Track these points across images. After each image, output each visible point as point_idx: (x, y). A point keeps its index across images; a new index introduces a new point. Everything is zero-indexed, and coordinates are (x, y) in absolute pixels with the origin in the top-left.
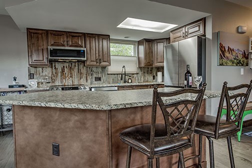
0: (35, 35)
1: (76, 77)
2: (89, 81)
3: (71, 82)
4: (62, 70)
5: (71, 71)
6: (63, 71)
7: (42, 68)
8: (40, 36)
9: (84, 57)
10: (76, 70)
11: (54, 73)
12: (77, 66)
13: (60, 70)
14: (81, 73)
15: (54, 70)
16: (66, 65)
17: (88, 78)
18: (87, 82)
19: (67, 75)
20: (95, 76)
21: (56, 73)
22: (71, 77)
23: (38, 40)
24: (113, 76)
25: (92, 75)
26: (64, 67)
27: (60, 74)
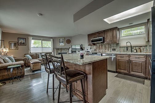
1: (104, 49)
3: (102, 51)
5: (102, 47)
6: (99, 47)
9: (102, 41)
14: (106, 47)
15: (97, 47)
18: (108, 51)
24: (123, 48)
25: (111, 48)
26: (100, 45)
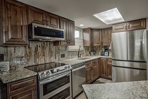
0: (12, 7)
1: (47, 55)
2: (57, 58)
3: (44, 61)
4: (35, 49)
5: (43, 50)
7: (15, 47)
8: (19, 10)
9: (63, 38)
10: (47, 49)
11: (28, 53)
12: (48, 45)
13: (33, 49)
14: (51, 52)
15: (28, 50)
16: (39, 44)
17: (57, 56)
18: (56, 59)
19: (40, 54)
20: (61, 53)
21: (29, 53)
22: (43, 56)
23: (16, 14)
25: (59, 53)
26: (37, 46)
27: (33, 54)
